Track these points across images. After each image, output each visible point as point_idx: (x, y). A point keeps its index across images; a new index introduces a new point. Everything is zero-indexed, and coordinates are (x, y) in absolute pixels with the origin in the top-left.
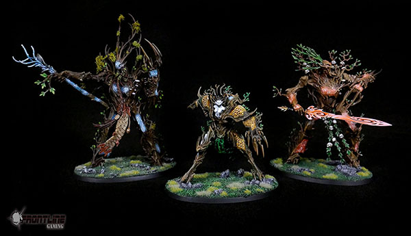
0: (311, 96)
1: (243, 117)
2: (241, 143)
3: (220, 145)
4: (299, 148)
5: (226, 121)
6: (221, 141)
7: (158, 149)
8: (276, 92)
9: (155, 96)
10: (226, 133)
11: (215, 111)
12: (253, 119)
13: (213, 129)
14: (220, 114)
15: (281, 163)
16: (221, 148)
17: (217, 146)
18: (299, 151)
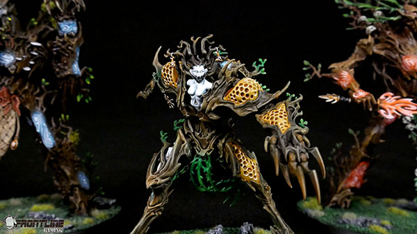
0: (380, 77)
1: (255, 103)
2: (250, 169)
3: (203, 174)
4: (351, 178)
5: (215, 117)
6: (204, 164)
7: (84, 181)
8: (311, 71)
9: (74, 76)
10: (215, 145)
11: (190, 91)
12: (282, 107)
13: (187, 136)
14: (202, 98)
15: (320, 207)
16: (204, 180)
17: (195, 177)
18: (352, 184)
